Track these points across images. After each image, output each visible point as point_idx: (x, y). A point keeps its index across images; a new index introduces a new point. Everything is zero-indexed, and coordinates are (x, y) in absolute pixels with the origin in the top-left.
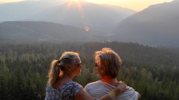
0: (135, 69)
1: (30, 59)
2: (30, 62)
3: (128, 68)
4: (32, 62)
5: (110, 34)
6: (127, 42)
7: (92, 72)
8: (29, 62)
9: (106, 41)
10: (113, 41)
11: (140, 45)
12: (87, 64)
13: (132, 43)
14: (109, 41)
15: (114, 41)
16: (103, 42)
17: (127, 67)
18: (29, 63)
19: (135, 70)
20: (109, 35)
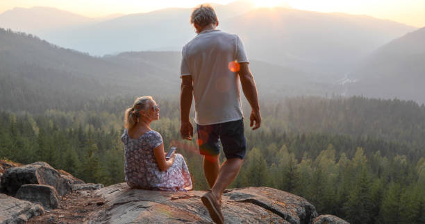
0: (403, 160)
1: (170, 129)
2: (171, 135)
3: (385, 158)
4: (174, 135)
5: (348, 80)
6: (387, 99)
7: (300, 162)
8: (168, 134)
9: (336, 94)
10: (352, 96)
11: (420, 105)
12: (290, 144)
13: (398, 100)
14: (344, 95)
15: (355, 97)
16: (330, 97)
17: (383, 155)
18: (168, 138)
19: (402, 162)
20: (344, 82)
